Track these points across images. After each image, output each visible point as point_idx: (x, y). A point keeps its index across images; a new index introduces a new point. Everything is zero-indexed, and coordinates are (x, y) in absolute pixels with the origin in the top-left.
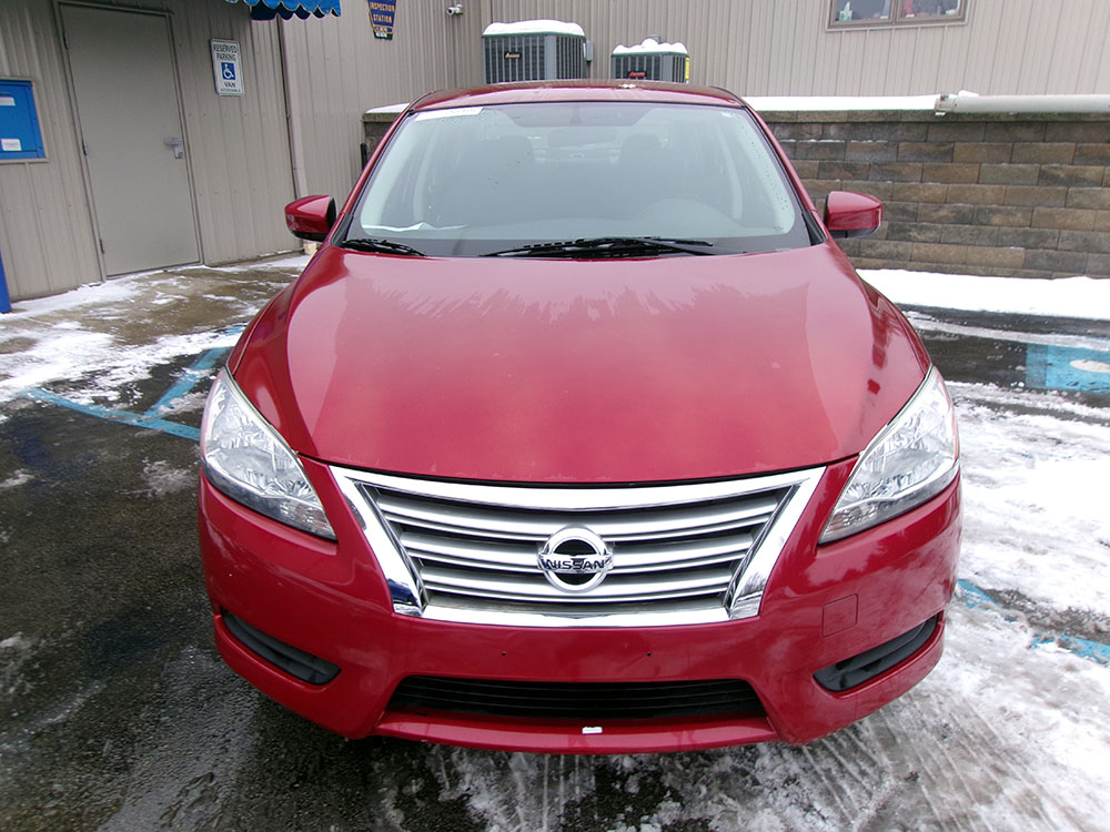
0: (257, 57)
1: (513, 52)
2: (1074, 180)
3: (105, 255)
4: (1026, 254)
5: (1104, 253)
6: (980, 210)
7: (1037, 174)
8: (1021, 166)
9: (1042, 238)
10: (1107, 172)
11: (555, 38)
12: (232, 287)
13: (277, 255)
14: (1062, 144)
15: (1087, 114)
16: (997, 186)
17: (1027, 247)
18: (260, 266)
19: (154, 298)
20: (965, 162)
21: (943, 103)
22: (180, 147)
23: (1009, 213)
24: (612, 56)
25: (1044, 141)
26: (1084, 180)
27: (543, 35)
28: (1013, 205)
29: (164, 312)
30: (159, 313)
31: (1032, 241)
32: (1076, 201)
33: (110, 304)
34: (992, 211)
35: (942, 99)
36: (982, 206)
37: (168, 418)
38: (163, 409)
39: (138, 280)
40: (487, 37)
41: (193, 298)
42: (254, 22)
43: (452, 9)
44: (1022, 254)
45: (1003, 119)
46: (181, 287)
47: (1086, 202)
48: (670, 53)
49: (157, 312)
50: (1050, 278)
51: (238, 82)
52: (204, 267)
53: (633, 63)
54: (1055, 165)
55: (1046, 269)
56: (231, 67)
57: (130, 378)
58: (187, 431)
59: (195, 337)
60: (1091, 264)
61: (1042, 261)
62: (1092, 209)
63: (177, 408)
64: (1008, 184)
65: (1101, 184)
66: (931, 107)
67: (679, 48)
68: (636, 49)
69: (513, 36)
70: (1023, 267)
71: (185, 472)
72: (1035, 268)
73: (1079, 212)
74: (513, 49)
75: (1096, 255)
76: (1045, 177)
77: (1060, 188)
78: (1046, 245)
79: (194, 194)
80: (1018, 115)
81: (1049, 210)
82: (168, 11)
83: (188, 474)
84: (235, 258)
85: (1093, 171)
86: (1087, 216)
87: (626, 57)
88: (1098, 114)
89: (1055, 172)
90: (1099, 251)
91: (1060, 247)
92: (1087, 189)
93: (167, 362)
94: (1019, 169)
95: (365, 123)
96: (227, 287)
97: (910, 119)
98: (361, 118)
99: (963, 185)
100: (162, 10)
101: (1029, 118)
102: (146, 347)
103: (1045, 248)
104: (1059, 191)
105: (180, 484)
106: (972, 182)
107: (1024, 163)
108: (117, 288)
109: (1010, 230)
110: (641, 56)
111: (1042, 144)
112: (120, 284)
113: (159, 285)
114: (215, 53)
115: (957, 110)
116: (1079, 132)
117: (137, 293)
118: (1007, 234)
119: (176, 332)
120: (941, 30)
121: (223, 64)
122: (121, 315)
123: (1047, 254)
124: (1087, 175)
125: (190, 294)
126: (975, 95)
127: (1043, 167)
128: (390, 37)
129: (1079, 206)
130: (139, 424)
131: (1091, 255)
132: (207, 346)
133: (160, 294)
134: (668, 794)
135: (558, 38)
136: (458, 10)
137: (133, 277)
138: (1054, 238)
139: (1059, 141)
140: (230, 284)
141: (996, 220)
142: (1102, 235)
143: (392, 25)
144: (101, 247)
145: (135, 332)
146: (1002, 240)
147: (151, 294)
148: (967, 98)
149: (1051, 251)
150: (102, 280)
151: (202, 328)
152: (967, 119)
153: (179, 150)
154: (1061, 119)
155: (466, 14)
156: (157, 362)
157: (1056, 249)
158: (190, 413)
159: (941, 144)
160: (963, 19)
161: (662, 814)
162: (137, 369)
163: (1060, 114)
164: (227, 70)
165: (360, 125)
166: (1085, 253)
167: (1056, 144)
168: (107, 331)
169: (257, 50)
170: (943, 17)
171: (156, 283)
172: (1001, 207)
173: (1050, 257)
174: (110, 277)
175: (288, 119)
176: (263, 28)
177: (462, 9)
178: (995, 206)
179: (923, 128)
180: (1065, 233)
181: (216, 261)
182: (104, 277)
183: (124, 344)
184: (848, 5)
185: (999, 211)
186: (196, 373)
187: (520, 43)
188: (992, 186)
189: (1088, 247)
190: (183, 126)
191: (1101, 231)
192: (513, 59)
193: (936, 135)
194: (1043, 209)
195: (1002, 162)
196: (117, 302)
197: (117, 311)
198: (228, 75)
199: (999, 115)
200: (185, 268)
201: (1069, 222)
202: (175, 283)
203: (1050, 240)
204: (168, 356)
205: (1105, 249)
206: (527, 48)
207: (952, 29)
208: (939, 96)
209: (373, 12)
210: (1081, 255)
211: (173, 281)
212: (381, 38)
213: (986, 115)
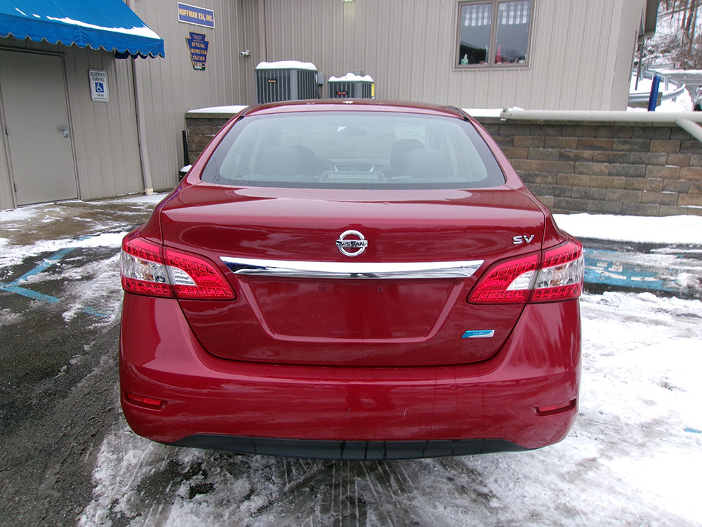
0: (118, 80)
1: (272, 79)
2: (578, 158)
3: (17, 193)
4: (555, 199)
5: (596, 199)
6: (529, 174)
7: (558, 154)
8: (550, 150)
9: (563, 191)
10: (595, 154)
11: (296, 72)
12: (92, 213)
13: (128, 195)
14: (571, 138)
15: (583, 122)
16: (537, 161)
17: (555, 196)
18: (115, 202)
19: (43, 219)
20: (520, 147)
21: (505, 114)
22: (67, 130)
23: (545, 176)
24: (329, 82)
25: (561, 136)
26: (583, 158)
27: (289, 70)
28: (546, 172)
29: (45, 227)
30: (43, 228)
31: (557, 192)
32: (579, 170)
33: (15, 222)
34: (535, 175)
35: (504, 111)
36: (530, 172)
37: (23, 286)
38: (22, 281)
39: (36, 208)
40: (258, 71)
41: (66, 219)
42: (117, 60)
43: (243, 53)
44: (553, 200)
45: (538, 123)
46: (62, 213)
47: (585, 171)
48: (361, 82)
49: (42, 227)
50: (568, 214)
51: (106, 94)
52: (80, 201)
53: (340, 86)
54: (568, 150)
55: (566, 209)
56: (101, 85)
57: (9, 264)
58: (30, 293)
59: (57, 242)
60: (589, 206)
61: (563, 204)
62: (588, 175)
63: (30, 280)
64: (543, 160)
65: (592, 160)
66: (499, 116)
67: (368, 78)
68: (343, 79)
69: (272, 70)
70: (554, 207)
71: (18, 315)
72: (560, 208)
73: (581, 176)
74: (273, 77)
75: (592, 201)
76: (562, 156)
77: (571, 162)
78: (565, 195)
79: (75, 158)
80: (546, 121)
81: (566, 175)
82: (62, 53)
83: (20, 316)
84: (101, 197)
85: (587, 153)
86: (586, 179)
87: (335, 83)
88: (588, 122)
89: (568, 154)
90: (594, 199)
91: (572, 196)
92: (585, 163)
93: (36, 255)
94: (549, 152)
95: (187, 119)
96: (90, 213)
97: (490, 122)
98: (184, 115)
99: (520, 160)
100: (59, 53)
101: (552, 123)
102: (27, 246)
103: (564, 197)
104: (570, 164)
105: (12, 321)
106: (524, 158)
107: (552, 148)
108: (23, 212)
109: (546, 186)
110: (344, 83)
111: (560, 137)
112: (25, 210)
113: (48, 211)
114: (91, 77)
115: (512, 118)
116: (579, 131)
117: (34, 216)
118: (544, 188)
119: (48, 238)
120: (516, 72)
121: (96, 84)
122: (20, 228)
123: (566, 200)
124: (584, 155)
125: (65, 217)
126: (523, 110)
127: (561, 150)
128: (203, 69)
129: (581, 173)
130: (5, 289)
131: (589, 201)
132: (64, 246)
133: (47, 216)
134: (201, 472)
135: (298, 72)
136: (247, 53)
137: (34, 206)
138: (569, 191)
139: (569, 136)
140: (92, 211)
141: (538, 180)
142: (594, 190)
143: (205, 62)
144: (15, 189)
145: (23, 238)
146: (542, 192)
147: (42, 217)
148: (517, 111)
149: (568, 199)
150: (14, 208)
151: (65, 236)
152: (519, 123)
153: (66, 132)
154: (569, 124)
155: (252, 56)
156: (30, 255)
157: (571, 197)
158: (36, 283)
159: (507, 136)
160: (528, 66)
161: (191, 481)
162: (15, 259)
163: (569, 121)
164: (98, 87)
165: (183, 120)
166: (586, 200)
167: (568, 138)
168: (7, 237)
169: (118, 75)
170: (518, 64)
171: (47, 210)
172: (540, 173)
173: (568, 202)
174: (19, 206)
175: (137, 115)
176: (121, 63)
177: (249, 53)
178: (537, 172)
179: (496, 127)
180: (575, 188)
181: (88, 198)
182: (16, 206)
183: (14, 244)
184: (466, 56)
185: (540, 175)
186: (50, 261)
187: (276, 74)
188: (535, 161)
189: (587, 196)
190: (70, 119)
191: (594, 187)
192: (273, 83)
193: (504, 131)
194: (562, 174)
195: (539, 147)
196: (20, 221)
197: (18, 226)
198: (99, 89)
199: (536, 121)
200: (68, 202)
201: (576, 182)
202: (58, 211)
203: (567, 192)
204: (37, 252)
205: (596, 197)
206: (280, 77)
207: (522, 71)
208: (502, 110)
209: (193, 54)
210: (583, 201)
211: (58, 209)
212: (197, 69)
213: (530, 121)
